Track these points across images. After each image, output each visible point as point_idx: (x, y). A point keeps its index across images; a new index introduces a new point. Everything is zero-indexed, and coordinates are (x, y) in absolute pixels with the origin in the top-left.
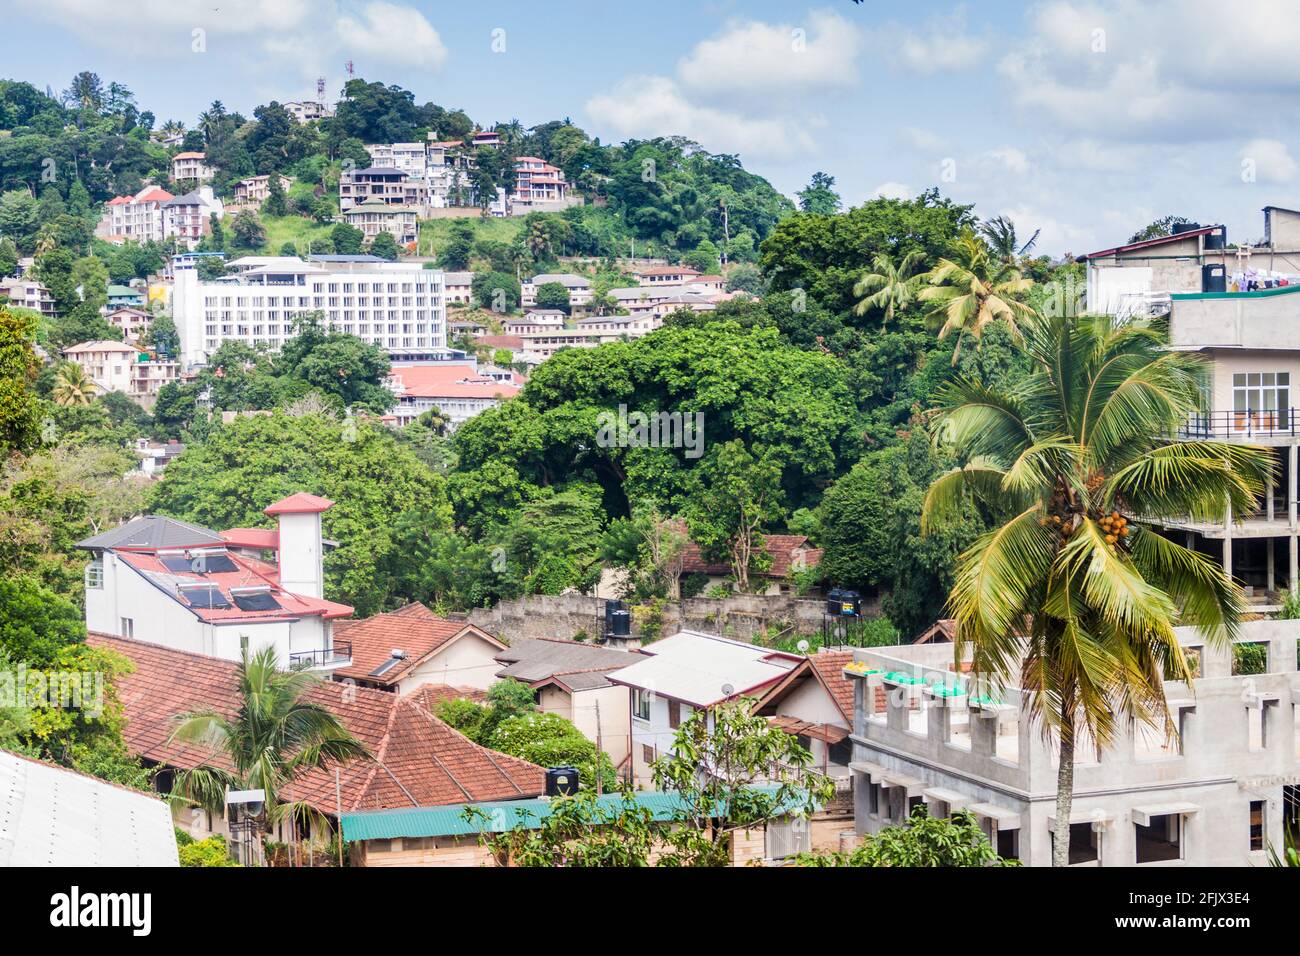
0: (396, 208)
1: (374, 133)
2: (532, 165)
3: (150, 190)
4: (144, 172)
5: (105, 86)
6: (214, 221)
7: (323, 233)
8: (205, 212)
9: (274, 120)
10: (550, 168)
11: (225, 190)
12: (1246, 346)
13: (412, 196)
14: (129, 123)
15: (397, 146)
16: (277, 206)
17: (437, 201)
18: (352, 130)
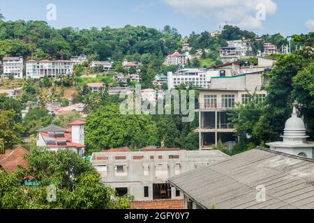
0: (232, 56)
1: (230, 38)
2: (268, 45)
3: (176, 53)
4: (176, 49)
5: (171, 28)
6: (188, 60)
7: (214, 63)
8: (186, 58)
9: (205, 36)
10: (273, 46)
11: (192, 53)
12: (228, 89)
13: (237, 53)
14: (176, 37)
15: (235, 41)
16: (204, 56)
17: (243, 54)
18: (224, 38)
